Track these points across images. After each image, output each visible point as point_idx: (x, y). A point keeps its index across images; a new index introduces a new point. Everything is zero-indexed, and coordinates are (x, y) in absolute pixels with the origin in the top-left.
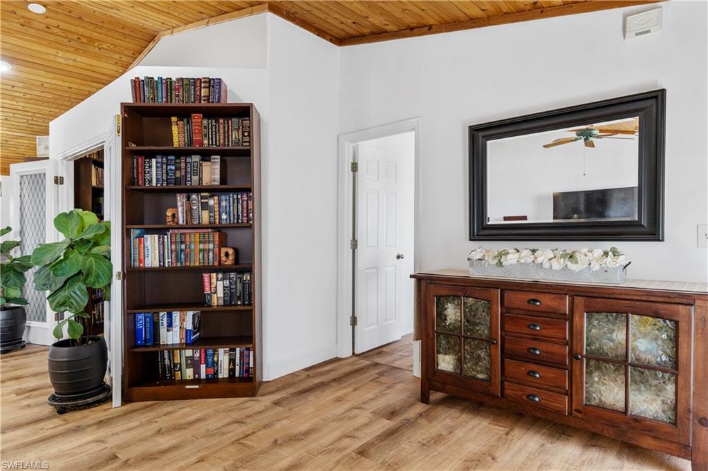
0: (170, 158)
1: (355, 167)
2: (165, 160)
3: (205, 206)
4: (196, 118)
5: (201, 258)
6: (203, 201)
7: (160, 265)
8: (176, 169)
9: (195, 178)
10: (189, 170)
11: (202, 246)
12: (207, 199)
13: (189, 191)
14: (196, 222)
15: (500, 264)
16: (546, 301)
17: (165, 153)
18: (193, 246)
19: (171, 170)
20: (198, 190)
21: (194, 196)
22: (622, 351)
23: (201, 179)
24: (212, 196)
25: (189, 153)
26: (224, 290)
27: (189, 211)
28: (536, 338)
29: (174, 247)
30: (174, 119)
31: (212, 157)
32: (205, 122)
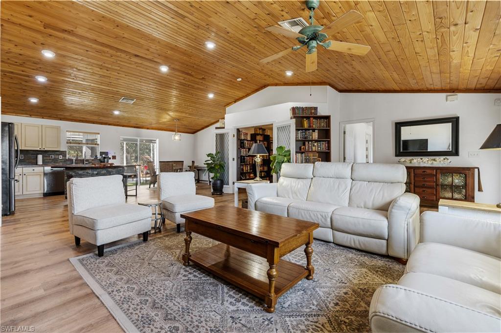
1: (344, 133)
3: (313, 145)
4: (312, 119)
8: (305, 134)
9: (311, 137)
10: (309, 135)
13: (309, 141)
14: (310, 150)
15: (411, 162)
16: (429, 171)
17: (302, 130)
18: (310, 157)
20: (312, 141)
21: (310, 142)
22: (451, 183)
24: (315, 142)
25: (309, 130)
27: (309, 147)
28: (425, 181)
30: (305, 119)
31: (316, 131)
32: (314, 120)
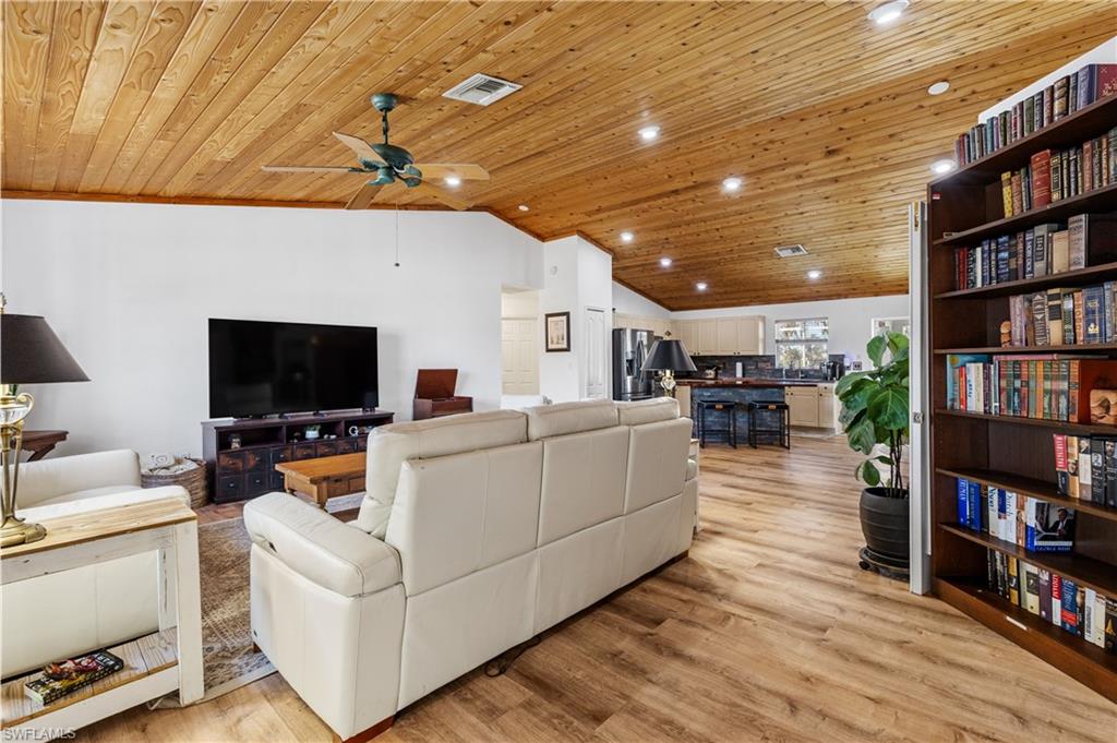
0: (1001, 240)
2: (993, 246)
3: (1056, 313)
4: (1040, 159)
5: (1046, 406)
6: (1051, 303)
7: (985, 411)
8: (1011, 256)
9: (1040, 266)
10: (1029, 253)
11: (1048, 385)
12: (1059, 299)
13: (1030, 290)
14: (1040, 342)
17: (992, 235)
18: (1032, 384)
19: (1003, 260)
20: (1044, 286)
21: (1038, 297)
23: (1049, 265)
24: (1069, 294)
25: (1029, 224)
26: (1093, 473)
27: (1031, 323)
29: (1003, 383)
30: (1005, 176)
31: (1071, 219)
32: (1055, 161)
